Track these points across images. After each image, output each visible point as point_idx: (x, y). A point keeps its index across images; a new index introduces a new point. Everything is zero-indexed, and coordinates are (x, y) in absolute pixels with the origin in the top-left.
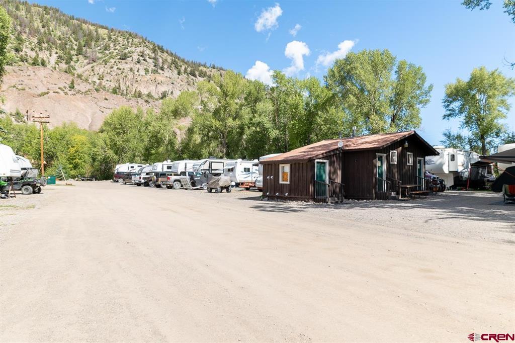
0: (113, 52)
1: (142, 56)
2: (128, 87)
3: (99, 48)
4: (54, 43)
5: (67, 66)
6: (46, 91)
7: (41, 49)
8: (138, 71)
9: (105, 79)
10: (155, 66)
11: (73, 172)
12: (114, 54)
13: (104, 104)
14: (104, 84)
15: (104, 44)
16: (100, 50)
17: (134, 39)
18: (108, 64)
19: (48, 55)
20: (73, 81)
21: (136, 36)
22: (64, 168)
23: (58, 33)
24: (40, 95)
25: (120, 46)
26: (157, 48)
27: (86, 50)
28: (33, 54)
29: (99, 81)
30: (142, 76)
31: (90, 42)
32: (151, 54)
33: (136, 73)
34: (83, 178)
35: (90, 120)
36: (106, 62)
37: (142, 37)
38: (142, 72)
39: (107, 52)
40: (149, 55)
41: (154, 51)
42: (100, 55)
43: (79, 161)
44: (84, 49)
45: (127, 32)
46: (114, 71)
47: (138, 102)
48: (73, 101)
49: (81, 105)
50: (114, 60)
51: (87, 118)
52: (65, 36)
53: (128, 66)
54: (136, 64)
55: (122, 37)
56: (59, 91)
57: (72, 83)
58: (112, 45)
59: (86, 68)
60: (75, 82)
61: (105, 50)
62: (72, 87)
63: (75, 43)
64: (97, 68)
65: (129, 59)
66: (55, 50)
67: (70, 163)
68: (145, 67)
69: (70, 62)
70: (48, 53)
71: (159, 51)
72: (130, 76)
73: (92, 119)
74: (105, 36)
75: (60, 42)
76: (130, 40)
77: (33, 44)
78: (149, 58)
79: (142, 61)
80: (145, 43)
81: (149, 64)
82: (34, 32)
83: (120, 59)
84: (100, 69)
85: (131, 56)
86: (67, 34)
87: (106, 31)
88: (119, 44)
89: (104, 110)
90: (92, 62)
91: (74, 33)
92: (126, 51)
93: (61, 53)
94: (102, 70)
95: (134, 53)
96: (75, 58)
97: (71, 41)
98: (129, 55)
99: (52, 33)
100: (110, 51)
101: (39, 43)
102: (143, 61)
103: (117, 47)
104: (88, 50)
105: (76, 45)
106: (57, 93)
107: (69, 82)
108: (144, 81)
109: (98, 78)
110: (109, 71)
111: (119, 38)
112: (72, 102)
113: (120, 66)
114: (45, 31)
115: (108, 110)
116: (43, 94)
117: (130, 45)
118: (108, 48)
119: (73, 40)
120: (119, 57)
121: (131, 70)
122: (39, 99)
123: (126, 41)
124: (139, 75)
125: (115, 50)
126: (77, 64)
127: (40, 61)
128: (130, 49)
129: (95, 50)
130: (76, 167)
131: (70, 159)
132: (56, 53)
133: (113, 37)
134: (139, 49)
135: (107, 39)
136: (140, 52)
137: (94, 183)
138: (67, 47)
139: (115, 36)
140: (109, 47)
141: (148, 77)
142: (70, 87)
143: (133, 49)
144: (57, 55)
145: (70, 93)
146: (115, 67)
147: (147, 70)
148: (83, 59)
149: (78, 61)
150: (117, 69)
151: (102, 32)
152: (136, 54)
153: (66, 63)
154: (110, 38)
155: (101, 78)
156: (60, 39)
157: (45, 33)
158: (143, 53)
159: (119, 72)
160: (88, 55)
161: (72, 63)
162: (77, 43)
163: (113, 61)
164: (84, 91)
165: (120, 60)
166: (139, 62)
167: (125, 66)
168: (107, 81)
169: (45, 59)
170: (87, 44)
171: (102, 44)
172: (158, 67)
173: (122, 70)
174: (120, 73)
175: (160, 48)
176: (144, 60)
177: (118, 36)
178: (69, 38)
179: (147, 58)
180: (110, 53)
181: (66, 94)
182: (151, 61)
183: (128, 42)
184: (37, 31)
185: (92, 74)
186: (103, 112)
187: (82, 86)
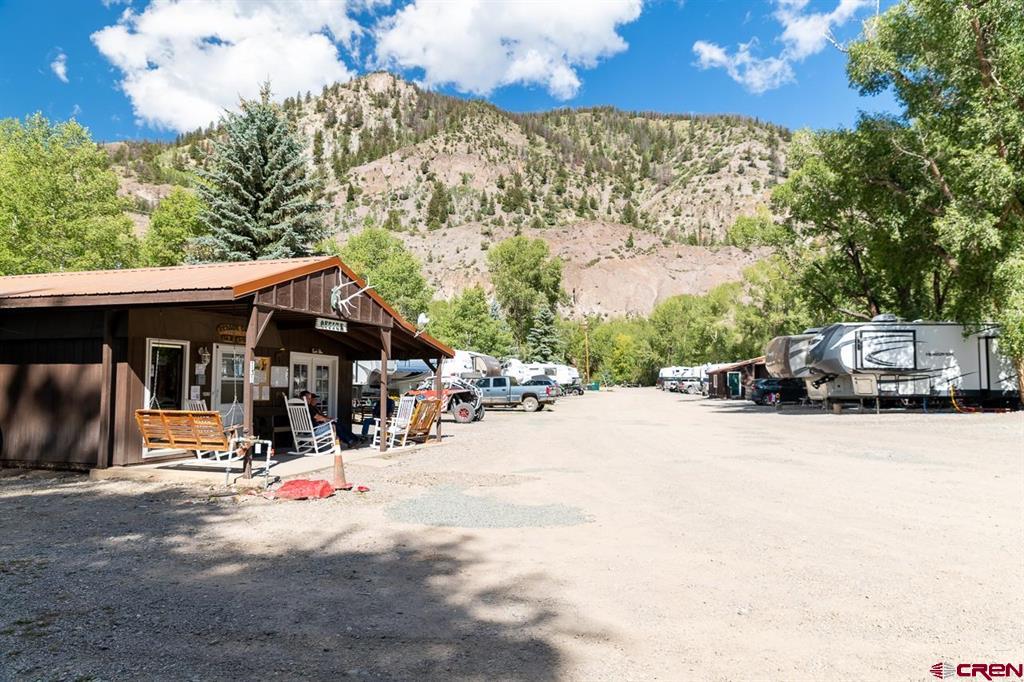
0: (697, 163)
1: (747, 159)
2: (723, 221)
3: (674, 159)
4: (608, 168)
5: (626, 202)
6: (596, 257)
7: (590, 183)
8: (739, 189)
9: (684, 213)
10: (771, 173)
11: (618, 378)
12: (699, 166)
13: (675, 264)
14: (681, 222)
15: (683, 150)
16: (676, 162)
17: (734, 129)
18: (688, 186)
19: (600, 190)
20: (631, 234)
21: (738, 121)
22: (610, 373)
23: (614, 148)
24: (589, 265)
25: (709, 149)
26: (776, 135)
27: (654, 169)
28: (579, 193)
29: (674, 218)
30: (747, 196)
31: (660, 151)
32: (764, 151)
33: (736, 193)
34: (629, 384)
35: (656, 294)
36: (684, 184)
37: (750, 121)
38: (748, 189)
39: (687, 164)
40: (760, 153)
41: (771, 142)
42: (675, 172)
43: (625, 365)
44: (651, 165)
45: (722, 118)
46: (698, 196)
47: (730, 254)
48: (632, 267)
49: (643, 271)
50: (699, 177)
51: (651, 291)
52: (624, 150)
53: (723, 183)
54: (736, 176)
55: (714, 130)
56: (613, 254)
57: (630, 239)
58: (695, 150)
59: (654, 198)
60: (634, 236)
61: (684, 161)
62: (630, 245)
63: (637, 157)
64: (670, 197)
65: (724, 170)
66: (609, 180)
67: (616, 368)
68: (753, 178)
69: (631, 195)
70: (598, 186)
71: (780, 139)
72: (726, 200)
73: (658, 292)
74: (685, 135)
75: (616, 162)
76: (727, 133)
77: (579, 177)
78: (760, 159)
79: (747, 169)
80: (754, 132)
81: (760, 172)
82: (581, 156)
83: (709, 172)
84: (676, 198)
85: (727, 164)
86: (625, 147)
87: (686, 124)
88: (708, 144)
89: (676, 274)
90: (662, 186)
91: (635, 142)
92: (719, 156)
93: (617, 182)
94: (679, 199)
95: (732, 155)
96: (637, 185)
97: (632, 158)
98: (724, 162)
99: (604, 150)
100: (694, 160)
101: (587, 174)
102: (751, 168)
103: (705, 151)
104: (657, 166)
105: (639, 162)
106: (610, 257)
107: (626, 239)
108: (751, 206)
109: (673, 213)
110: (690, 199)
111: (708, 134)
112: (631, 269)
113: (708, 186)
114: (595, 150)
115: (682, 274)
116: (593, 263)
117: (726, 142)
118: (689, 156)
119: (634, 153)
120: (706, 170)
121: (727, 189)
122: (587, 271)
123: (719, 137)
124: (742, 196)
125: (701, 157)
126: (641, 195)
127: (588, 202)
128: (726, 150)
129: (669, 167)
130: (621, 371)
131: (616, 363)
132: (611, 183)
133: (698, 133)
134: (742, 147)
135: (688, 140)
136: (744, 152)
137: (641, 390)
138: (626, 168)
139: (700, 131)
140: (691, 153)
141: (759, 196)
142: (627, 246)
143: (731, 149)
144: (612, 186)
145: (627, 255)
146: (700, 190)
147: (755, 185)
148: (650, 184)
149: (642, 189)
150: (704, 192)
151: (681, 127)
152: (737, 156)
153: (626, 197)
154: (692, 136)
155: (677, 214)
156: (616, 158)
157: (595, 154)
158: (748, 152)
159: (707, 196)
160: (657, 176)
161: (634, 195)
162: (641, 158)
163: (696, 178)
164: (646, 249)
165: (709, 176)
166: (741, 171)
167: (717, 184)
168: (687, 216)
169: (596, 197)
170: (656, 158)
171: (679, 150)
172: (778, 174)
173: (712, 193)
174: (708, 199)
175: (784, 132)
176: (751, 165)
177: (705, 130)
178: (629, 153)
179: (757, 161)
180: (692, 165)
181: (622, 257)
182: (763, 165)
183: (723, 138)
184: (585, 154)
185: (664, 208)
186: (674, 278)
187: (644, 241)
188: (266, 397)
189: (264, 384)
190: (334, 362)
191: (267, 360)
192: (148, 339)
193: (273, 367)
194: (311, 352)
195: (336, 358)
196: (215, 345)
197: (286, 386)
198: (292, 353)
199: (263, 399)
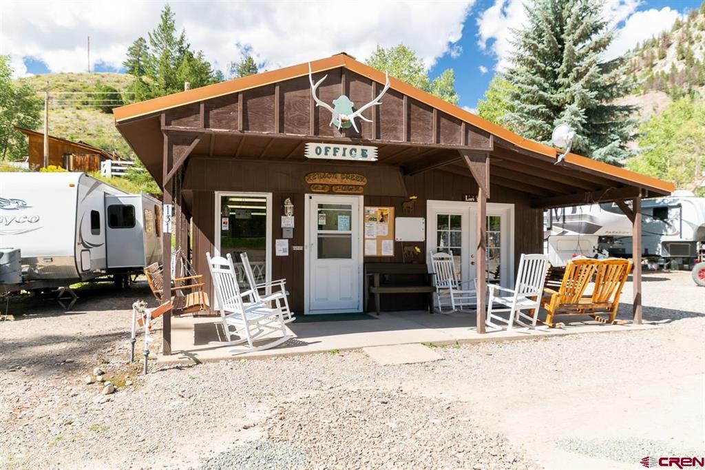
188: (388, 251)
189: (385, 238)
190: (508, 212)
191: (389, 211)
192: (216, 192)
193: (397, 219)
194: (463, 200)
195: (512, 206)
196: (307, 196)
197: (421, 239)
198: (429, 202)
199: (384, 254)
